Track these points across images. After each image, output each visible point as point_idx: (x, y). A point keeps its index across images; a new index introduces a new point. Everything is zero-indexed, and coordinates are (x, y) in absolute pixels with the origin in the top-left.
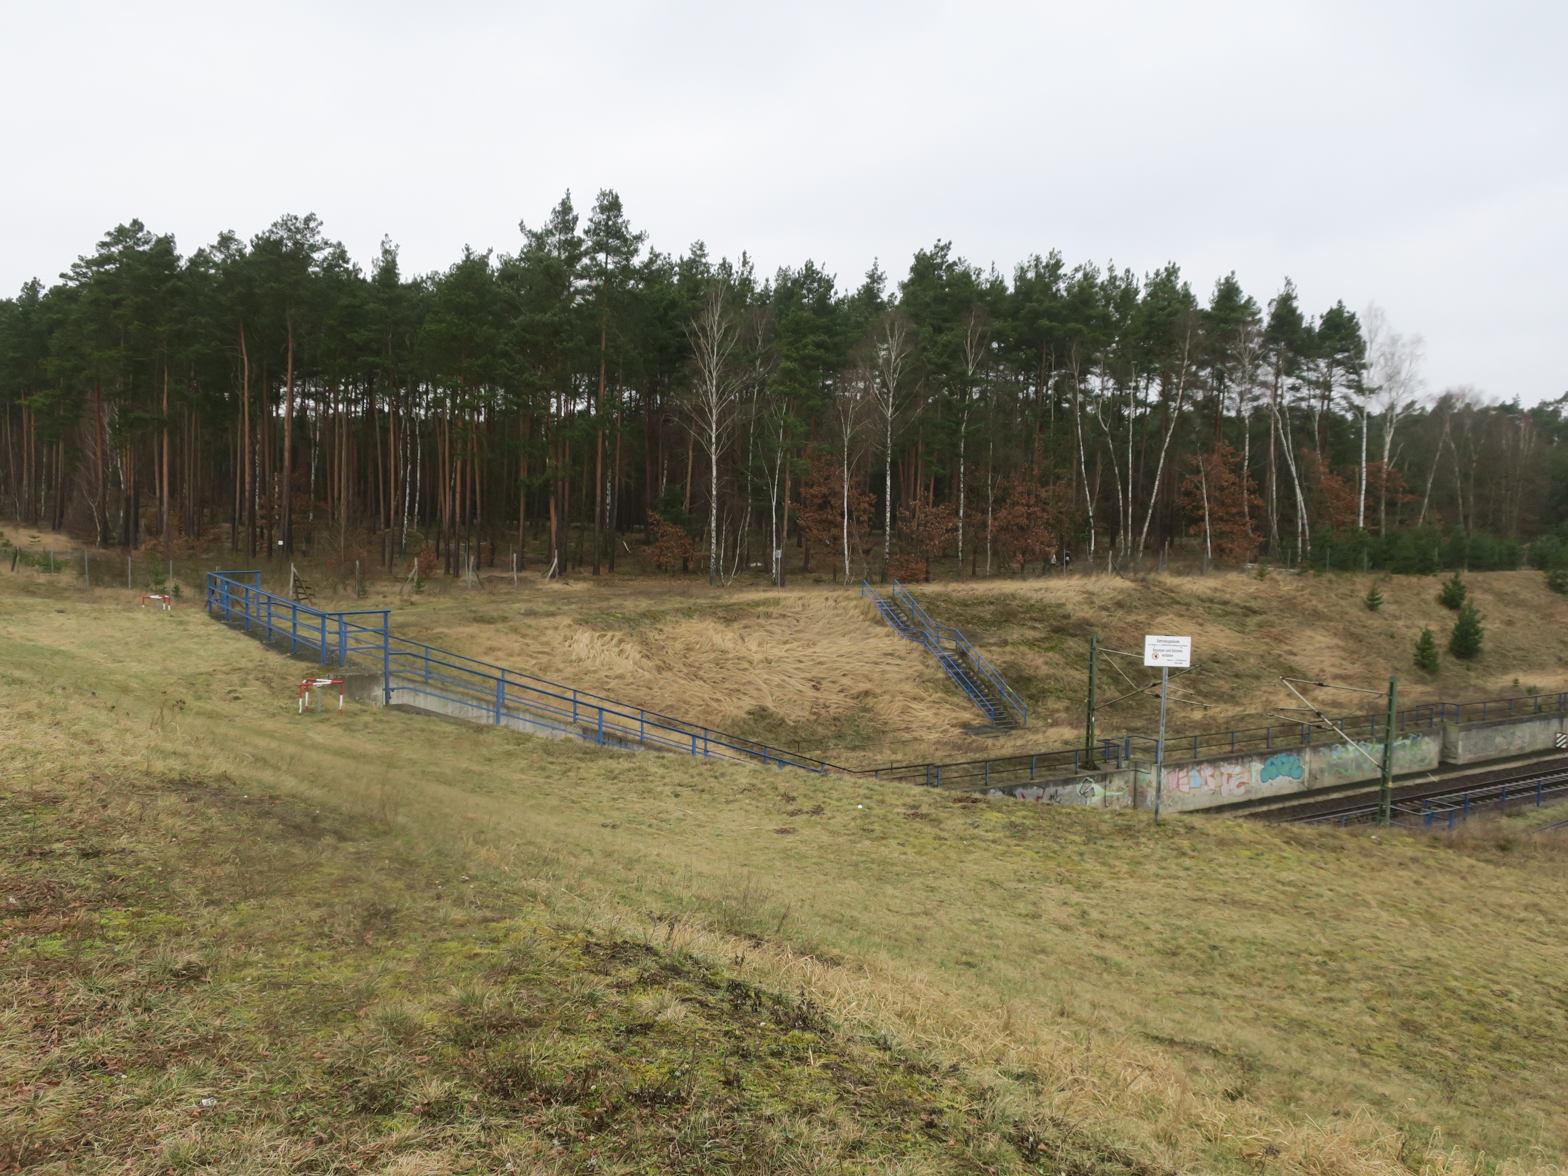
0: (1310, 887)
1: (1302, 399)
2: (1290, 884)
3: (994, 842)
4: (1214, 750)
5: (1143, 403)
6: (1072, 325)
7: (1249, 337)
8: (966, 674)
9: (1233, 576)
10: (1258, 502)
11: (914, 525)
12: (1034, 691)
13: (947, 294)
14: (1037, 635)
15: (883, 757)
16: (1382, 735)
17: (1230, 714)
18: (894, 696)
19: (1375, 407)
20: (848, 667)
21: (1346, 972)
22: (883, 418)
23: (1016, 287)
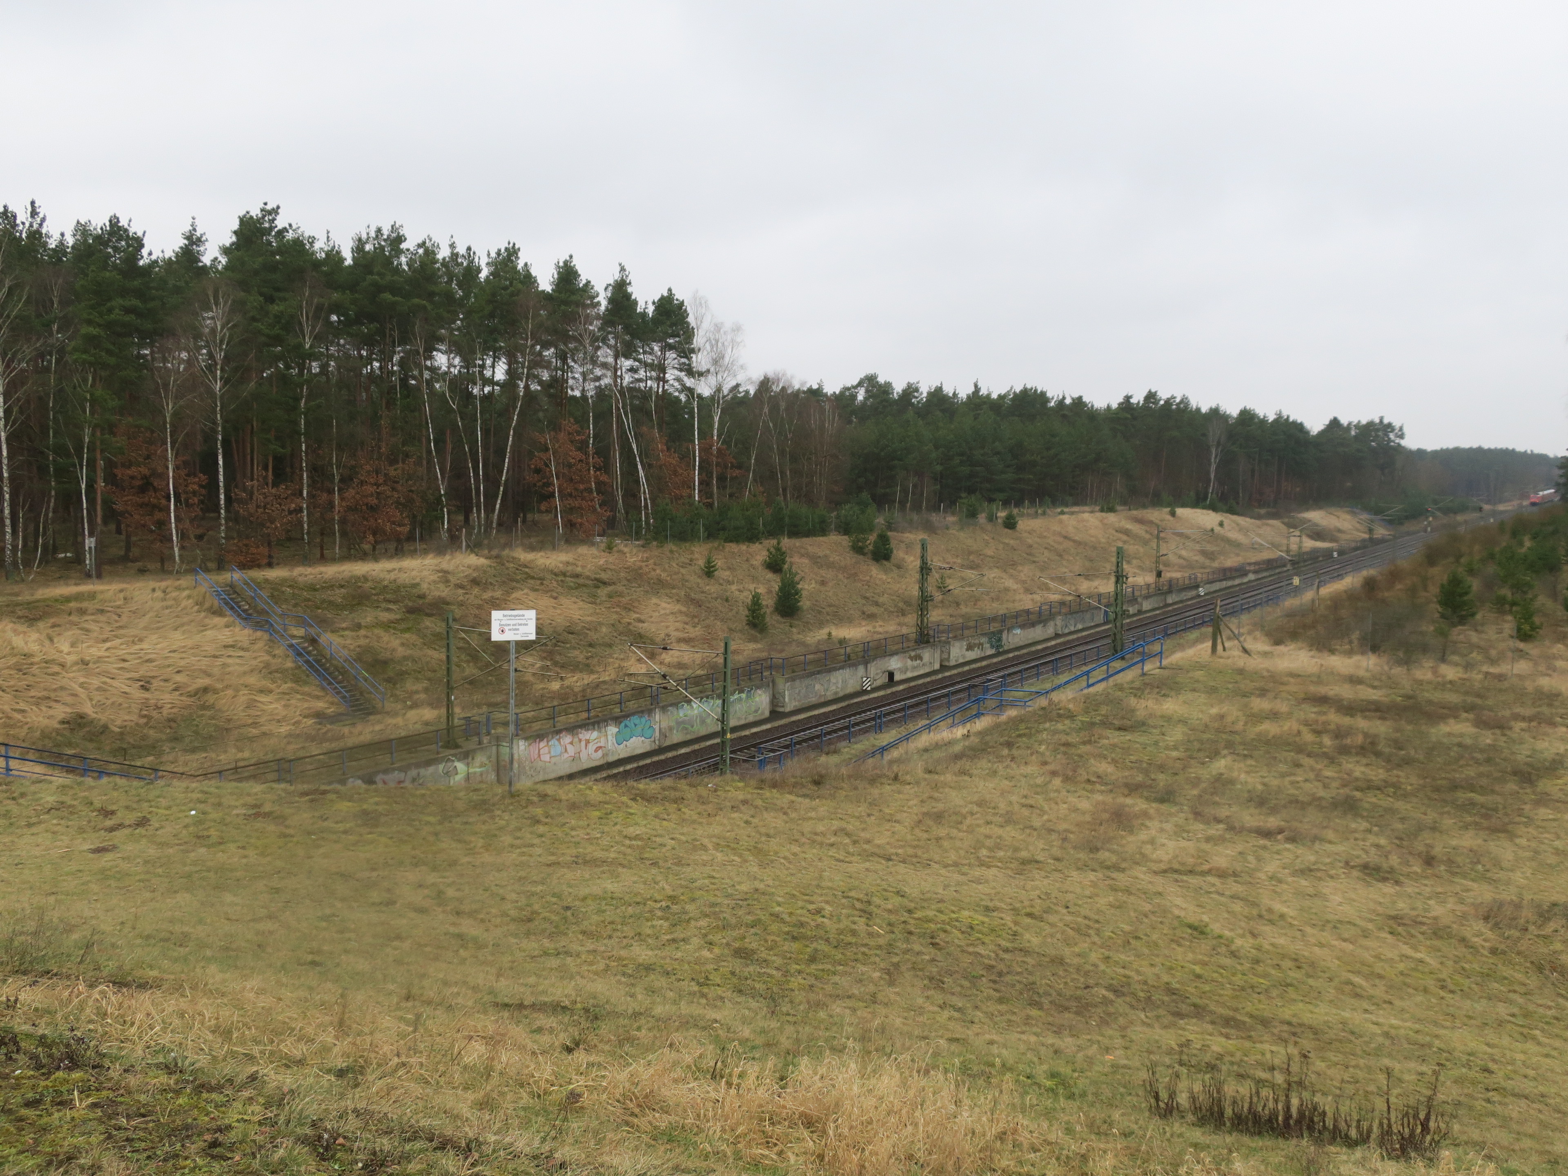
0: (654, 839)
1: (640, 380)
2: (637, 837)
3: (345, 832)
4: (572, 718)
5: (491, 382)
6: (416, 301)
7: (588, 320)
8: (318, 661)
9: (583, 550)
10: (604, 478)
11: (252, 507)
12: (391, 674)
13: (278, 262)
14: (392, 616)
15: (227, 756)
16: (720, 691)
17: (586, 682)
18: (238, 691)
19: (705, 389)
20: (183, 663)
21: (686, 913)
22: (211, 393)
23: (354, 258)
